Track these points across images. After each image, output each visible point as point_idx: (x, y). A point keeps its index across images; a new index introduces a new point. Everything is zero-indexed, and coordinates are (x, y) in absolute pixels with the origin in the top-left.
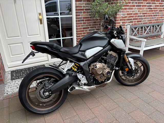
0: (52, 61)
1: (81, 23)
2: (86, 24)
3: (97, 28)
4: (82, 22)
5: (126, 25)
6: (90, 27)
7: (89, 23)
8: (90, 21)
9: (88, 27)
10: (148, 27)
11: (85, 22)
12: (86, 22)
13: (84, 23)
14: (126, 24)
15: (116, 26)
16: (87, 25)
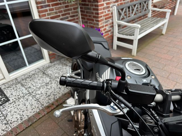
0: (11, 77)
1: (46, 11)
2: (55, 11)
3: (71, 15)
4: (48, 8)
5: (111, 7)
6: (60, 14)
7: (59, 9)
8: (60, 6)
9: (59, 14)
10: (135, 6)
11: (51, 7)
12: (54, 7)
13: (50, 10)
14: (111, 5)
15: (99, 10)
16: (56, 13)
